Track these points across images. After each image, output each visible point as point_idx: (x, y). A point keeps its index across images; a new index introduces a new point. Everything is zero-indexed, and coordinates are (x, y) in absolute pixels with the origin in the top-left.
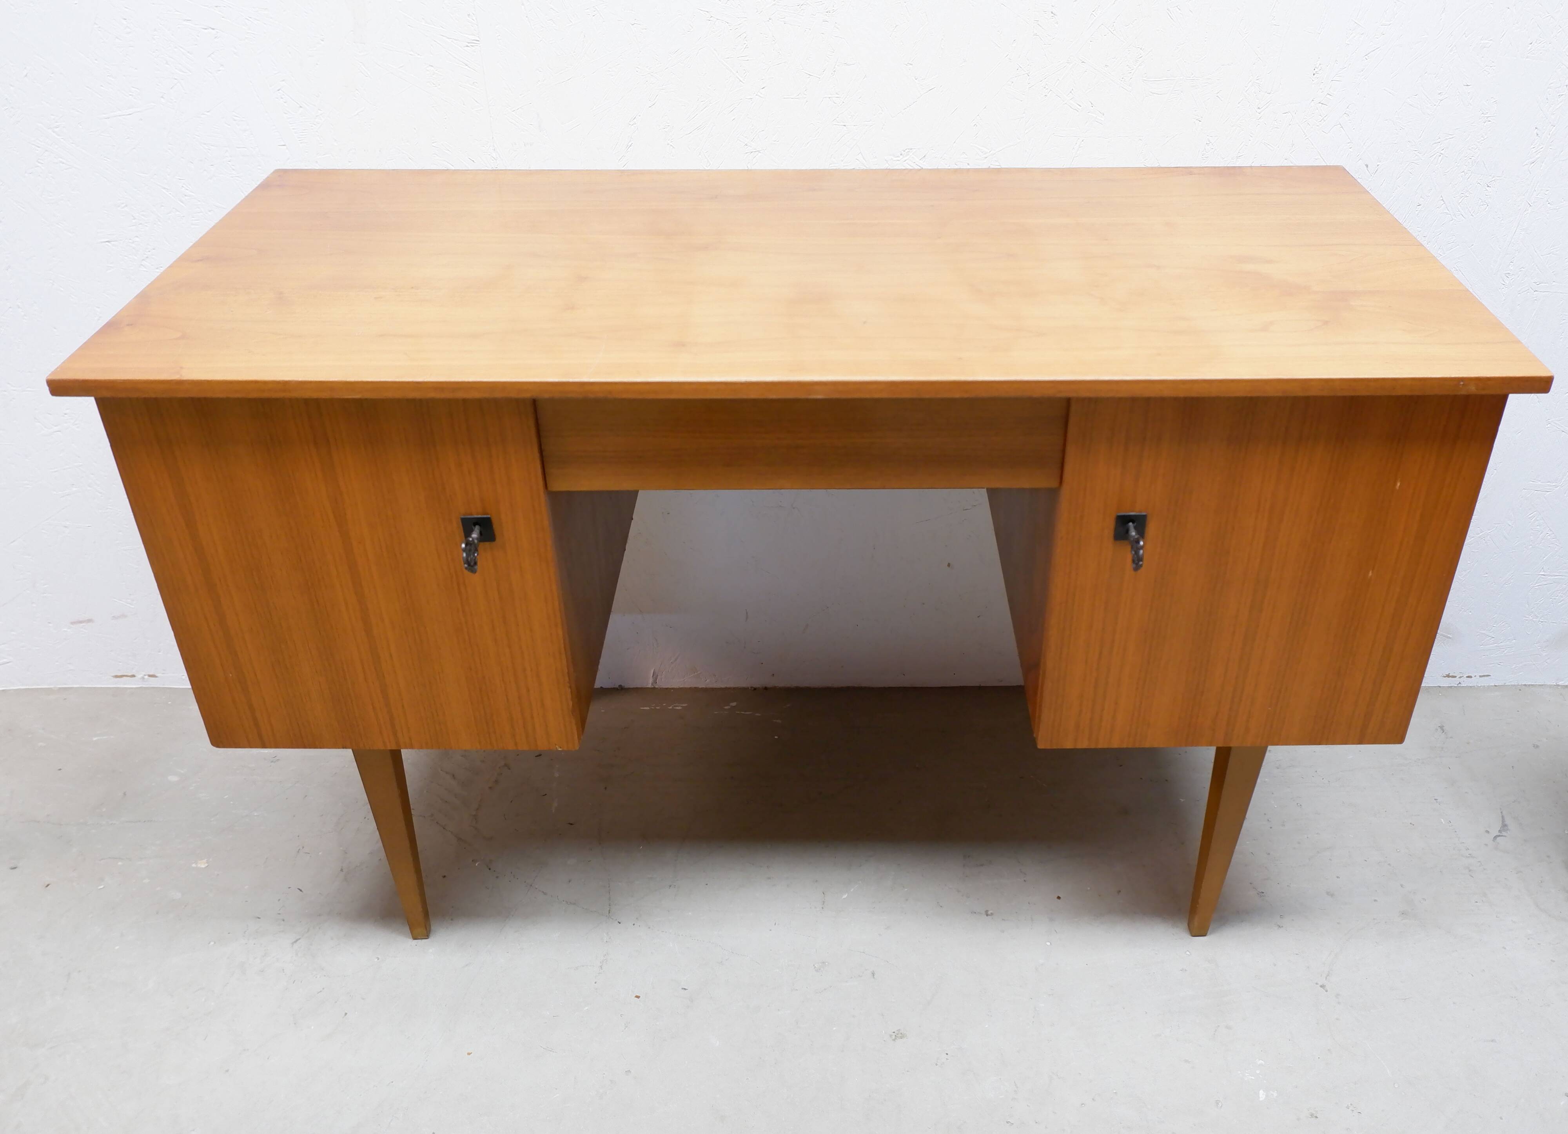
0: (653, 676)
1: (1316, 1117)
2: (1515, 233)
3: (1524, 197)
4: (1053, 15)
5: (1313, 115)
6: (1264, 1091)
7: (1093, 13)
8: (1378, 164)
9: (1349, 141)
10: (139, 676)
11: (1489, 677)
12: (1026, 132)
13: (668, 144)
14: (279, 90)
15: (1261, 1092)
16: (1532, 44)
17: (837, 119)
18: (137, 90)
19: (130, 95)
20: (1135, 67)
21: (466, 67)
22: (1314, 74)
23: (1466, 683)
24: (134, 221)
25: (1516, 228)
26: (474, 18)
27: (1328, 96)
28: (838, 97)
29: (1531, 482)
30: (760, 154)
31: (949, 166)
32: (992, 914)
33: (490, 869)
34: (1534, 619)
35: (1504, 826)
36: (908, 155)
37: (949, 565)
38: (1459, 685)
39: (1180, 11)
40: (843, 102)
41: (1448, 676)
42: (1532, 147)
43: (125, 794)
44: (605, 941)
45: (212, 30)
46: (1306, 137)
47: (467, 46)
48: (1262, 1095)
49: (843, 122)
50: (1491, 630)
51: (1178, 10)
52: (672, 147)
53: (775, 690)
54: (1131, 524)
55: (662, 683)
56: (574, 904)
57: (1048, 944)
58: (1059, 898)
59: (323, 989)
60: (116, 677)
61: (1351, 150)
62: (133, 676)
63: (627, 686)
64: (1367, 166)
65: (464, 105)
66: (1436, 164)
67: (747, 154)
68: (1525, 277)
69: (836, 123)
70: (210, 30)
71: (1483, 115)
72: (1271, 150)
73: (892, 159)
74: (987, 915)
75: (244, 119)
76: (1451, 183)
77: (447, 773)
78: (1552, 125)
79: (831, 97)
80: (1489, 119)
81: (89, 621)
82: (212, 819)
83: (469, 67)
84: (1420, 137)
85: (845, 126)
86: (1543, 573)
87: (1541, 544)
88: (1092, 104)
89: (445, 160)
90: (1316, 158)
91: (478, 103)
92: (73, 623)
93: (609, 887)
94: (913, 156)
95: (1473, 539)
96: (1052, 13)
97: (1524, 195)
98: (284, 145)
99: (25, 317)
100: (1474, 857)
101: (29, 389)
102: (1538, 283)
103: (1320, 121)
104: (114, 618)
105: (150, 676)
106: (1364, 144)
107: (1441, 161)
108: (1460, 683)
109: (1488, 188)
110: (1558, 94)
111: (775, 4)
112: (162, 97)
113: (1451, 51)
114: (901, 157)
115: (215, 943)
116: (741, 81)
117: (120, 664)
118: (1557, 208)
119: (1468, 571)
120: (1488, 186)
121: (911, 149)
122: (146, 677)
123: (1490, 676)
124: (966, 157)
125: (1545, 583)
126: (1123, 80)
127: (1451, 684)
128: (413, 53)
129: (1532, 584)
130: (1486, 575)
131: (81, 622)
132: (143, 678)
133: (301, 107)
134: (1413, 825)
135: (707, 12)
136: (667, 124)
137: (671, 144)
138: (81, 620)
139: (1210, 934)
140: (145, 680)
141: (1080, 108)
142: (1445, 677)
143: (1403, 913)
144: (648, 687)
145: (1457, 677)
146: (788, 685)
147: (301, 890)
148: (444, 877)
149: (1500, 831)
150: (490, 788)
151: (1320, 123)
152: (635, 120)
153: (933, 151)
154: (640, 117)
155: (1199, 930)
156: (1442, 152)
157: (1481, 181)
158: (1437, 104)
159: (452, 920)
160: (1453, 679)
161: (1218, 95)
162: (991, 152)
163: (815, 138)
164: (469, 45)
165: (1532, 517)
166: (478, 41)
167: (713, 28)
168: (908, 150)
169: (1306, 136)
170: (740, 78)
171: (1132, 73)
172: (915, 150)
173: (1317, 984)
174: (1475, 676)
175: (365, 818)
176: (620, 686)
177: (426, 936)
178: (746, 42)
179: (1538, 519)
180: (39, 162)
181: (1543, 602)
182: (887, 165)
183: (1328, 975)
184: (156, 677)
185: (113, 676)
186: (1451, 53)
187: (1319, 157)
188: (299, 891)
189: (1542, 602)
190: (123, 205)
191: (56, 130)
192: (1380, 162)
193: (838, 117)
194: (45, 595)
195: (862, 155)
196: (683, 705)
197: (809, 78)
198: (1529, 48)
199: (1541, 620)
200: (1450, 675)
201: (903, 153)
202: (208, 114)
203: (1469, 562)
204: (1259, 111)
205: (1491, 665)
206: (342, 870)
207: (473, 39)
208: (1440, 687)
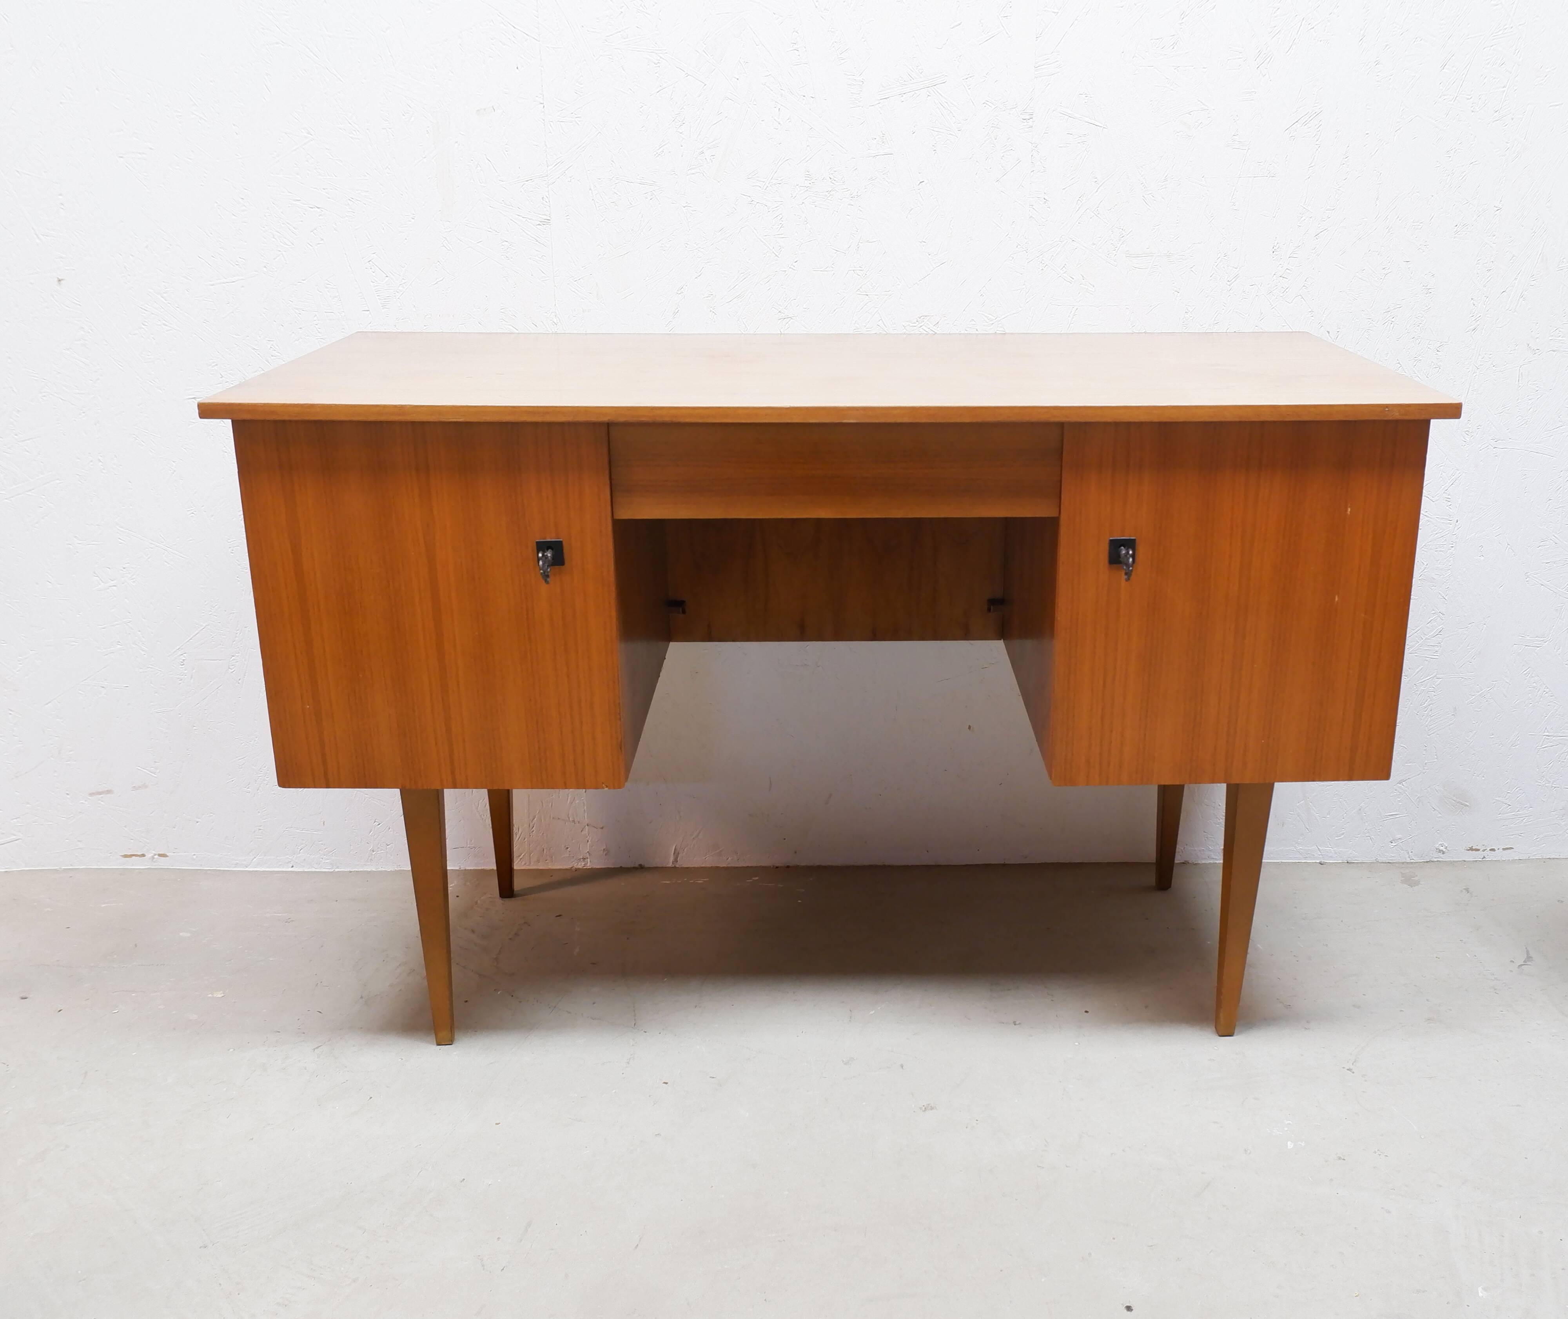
0: (674, 854)
1: (1344, 1159)
2: (1468, 394)
3: (1471, 361)
4: (1045, 201)
5: (1276, 287)
6: (1292, 1142)
7: (1080, 199)
8: (1338, 330)
9: (1310, 310)
10: (149, 856)
11: (1512, 850)
12: (1027, 301)
13: (711, 311)
14: (369, 262)
15: (1289, 1143)
16: (1457, 226)
17: (861, 289)
18: (243, 260)
19: (237, 265)
20: (1118, 245)
21: (537, 243)
22: (1273, 252)
23: (1490, 856)
24: (221, 379)
25: (1467, 390)
26: (547, 201)
27: (1287, 270)
28: (861, 270)
29: (1521, 637)
30: (792, 320)
31: (960, 332)
32: (1020, 1024)
33: (512, 996)
34: (1547, 785)
35: (1529, 958)
36: (924, 321)
37: (970, 727)
38: (1484, 859)
39: (1153, 198)
40: (866, 275)
41: (1471, 849)
42: (1471, 315)
43: (136, 945)
44: (631, 1045)
45: (318, 209)
46: (1272, 307)
47: (539, 225)
48: (1290, 1145)
49: (866, 292)
50: (1507, 797)
51: (1152, 197)
52: (713, 314)
53: (797, 868)
54: (1122, 548)
55: (683, 863)
56: (600, 1019)
57: (1077, 1044)
58: (1086, 1012)
59: (347, 1081)
60: (125, 856)
61: (1313, 318)
62: (143, 855)
63: (647, 866)
64: (1328, 332)
65: (532, 275)
66: (1389, 331)
67: (780, 320)
68: (1483, 434)
69: (859, 293)
70: (317, 209)
71: (1424, 287)
72: (1243, 318)
73: (909, 325)
74: (1015, 1025)
75: (335, 287)
76: (1404, 348)
77: (466, 929)
78: (1485, 297)
79: (856, 270)
80: (1430, 291)
81: (109, 792)
82: (227, 963)
83: (539, 243)
84: (1372, 307)
85: (867, 295)
86: (1547, 734)
87: (1540, 702)
88: (1083, 277)
89: (511, 325)
90: (1283, 325)
91: (544, 273)
92: (92, 794)
93: (634, 1007)
94: (928, 322)
95: (1474, 697)
96: (1044, 199)
97: (1471, 359)
98: (368, 311)
99: (104, 471)
100: (1499, 980)
101: (93, 543)
102: (1496, 440)
103: (1283, 293)
104: (135, 788)
105: (160, 855)
106: (1324, 313)
107: (1393, 328)
108: (1484, 857)
109: (1438, 353)
110: (1487, 269)
111: (807, 190)
112: (265, 267)
113: (1389, 232)
114: (918, 323)
115: (234, 1050)
116: (776, 255)
117: (132, 841)
118: (1502, 370)
119: (1475, 731)
120: (1438, 351)
121: (926, 316)
122: (156, 857)
123: (1512, 848)
124: (975, 323)
125: (1551, 744)
126: (1109, 256)
127: (1475, 858)
128: (491, 230)
129: (1538, 746)
130: (1493, 736)
131: (100, 793)
132: (153, 858)
133: (387, 276)
134: (1439, 958)
135: (749, 196)
136: (711, 293)
137: (714, 311)
138: (100, 790)
139: (1237, 1035)
140: (154, 860)
141: (1073, 280)
142: (1468, 850)
143: (1429, 1019)
144: (668, 866)
145: (1481, 850)
146: (811, 864)
147: (320, 1012)
148: (466, 1001)
149: (1524, 961)
150: (510, 939)
151: (1283, 294)
152: (683, 289)
153: (945, 318)
154: (686, 287)
155: (1226, 1031)
156: (1393, 320)
157: (1430, 346)
158: (1383, 278)
159: (475, 1031)
160: (1477, 852)
161: (1192, 269)
162: (997, 319)
163: (842, 306)
164: (541, 223)
165: (1526, 674)
166: (550, 220)
167: (754, 210)
168: (923, 317)
169: (1272, 305)
170: (776, 253)
171: (1116, 250)
172: (929, 317)
173: (1344, 1068)
174: (1498, 849)
175: (384, 961)
176: (640, 865)
177: (450, 1042)
178: (781, 222)
179: (1533, 675)
180: (144, 325)
181: (1552, 766)
182: (905, 330)
183: (1355, 1062)
184: (167, 856)
185: (121, 856)
186: (1389, 234)
187: (1286, 324)
188: (319, 1013)
189: (1551, 764)
190: (214, 364)
191: (165, 295)
192: (1340, 328)
193: (861, 288)
194: (69, 762)
195: (882, 321)
196: (705, 880)
197: (836, 253)
198: (1455, 230)
199: (1553, 785)
200: (1474, 848)
201: (919, 320)
202: (304, 282)
203: (1474, 722)
204: (1228, 283)
205: (1513, 837)
206: (362, 997)
207: (545, 218)
208: (1465, 861)
